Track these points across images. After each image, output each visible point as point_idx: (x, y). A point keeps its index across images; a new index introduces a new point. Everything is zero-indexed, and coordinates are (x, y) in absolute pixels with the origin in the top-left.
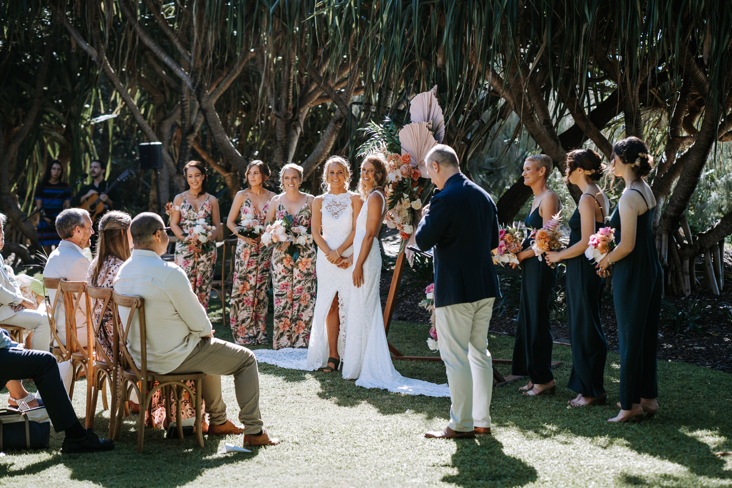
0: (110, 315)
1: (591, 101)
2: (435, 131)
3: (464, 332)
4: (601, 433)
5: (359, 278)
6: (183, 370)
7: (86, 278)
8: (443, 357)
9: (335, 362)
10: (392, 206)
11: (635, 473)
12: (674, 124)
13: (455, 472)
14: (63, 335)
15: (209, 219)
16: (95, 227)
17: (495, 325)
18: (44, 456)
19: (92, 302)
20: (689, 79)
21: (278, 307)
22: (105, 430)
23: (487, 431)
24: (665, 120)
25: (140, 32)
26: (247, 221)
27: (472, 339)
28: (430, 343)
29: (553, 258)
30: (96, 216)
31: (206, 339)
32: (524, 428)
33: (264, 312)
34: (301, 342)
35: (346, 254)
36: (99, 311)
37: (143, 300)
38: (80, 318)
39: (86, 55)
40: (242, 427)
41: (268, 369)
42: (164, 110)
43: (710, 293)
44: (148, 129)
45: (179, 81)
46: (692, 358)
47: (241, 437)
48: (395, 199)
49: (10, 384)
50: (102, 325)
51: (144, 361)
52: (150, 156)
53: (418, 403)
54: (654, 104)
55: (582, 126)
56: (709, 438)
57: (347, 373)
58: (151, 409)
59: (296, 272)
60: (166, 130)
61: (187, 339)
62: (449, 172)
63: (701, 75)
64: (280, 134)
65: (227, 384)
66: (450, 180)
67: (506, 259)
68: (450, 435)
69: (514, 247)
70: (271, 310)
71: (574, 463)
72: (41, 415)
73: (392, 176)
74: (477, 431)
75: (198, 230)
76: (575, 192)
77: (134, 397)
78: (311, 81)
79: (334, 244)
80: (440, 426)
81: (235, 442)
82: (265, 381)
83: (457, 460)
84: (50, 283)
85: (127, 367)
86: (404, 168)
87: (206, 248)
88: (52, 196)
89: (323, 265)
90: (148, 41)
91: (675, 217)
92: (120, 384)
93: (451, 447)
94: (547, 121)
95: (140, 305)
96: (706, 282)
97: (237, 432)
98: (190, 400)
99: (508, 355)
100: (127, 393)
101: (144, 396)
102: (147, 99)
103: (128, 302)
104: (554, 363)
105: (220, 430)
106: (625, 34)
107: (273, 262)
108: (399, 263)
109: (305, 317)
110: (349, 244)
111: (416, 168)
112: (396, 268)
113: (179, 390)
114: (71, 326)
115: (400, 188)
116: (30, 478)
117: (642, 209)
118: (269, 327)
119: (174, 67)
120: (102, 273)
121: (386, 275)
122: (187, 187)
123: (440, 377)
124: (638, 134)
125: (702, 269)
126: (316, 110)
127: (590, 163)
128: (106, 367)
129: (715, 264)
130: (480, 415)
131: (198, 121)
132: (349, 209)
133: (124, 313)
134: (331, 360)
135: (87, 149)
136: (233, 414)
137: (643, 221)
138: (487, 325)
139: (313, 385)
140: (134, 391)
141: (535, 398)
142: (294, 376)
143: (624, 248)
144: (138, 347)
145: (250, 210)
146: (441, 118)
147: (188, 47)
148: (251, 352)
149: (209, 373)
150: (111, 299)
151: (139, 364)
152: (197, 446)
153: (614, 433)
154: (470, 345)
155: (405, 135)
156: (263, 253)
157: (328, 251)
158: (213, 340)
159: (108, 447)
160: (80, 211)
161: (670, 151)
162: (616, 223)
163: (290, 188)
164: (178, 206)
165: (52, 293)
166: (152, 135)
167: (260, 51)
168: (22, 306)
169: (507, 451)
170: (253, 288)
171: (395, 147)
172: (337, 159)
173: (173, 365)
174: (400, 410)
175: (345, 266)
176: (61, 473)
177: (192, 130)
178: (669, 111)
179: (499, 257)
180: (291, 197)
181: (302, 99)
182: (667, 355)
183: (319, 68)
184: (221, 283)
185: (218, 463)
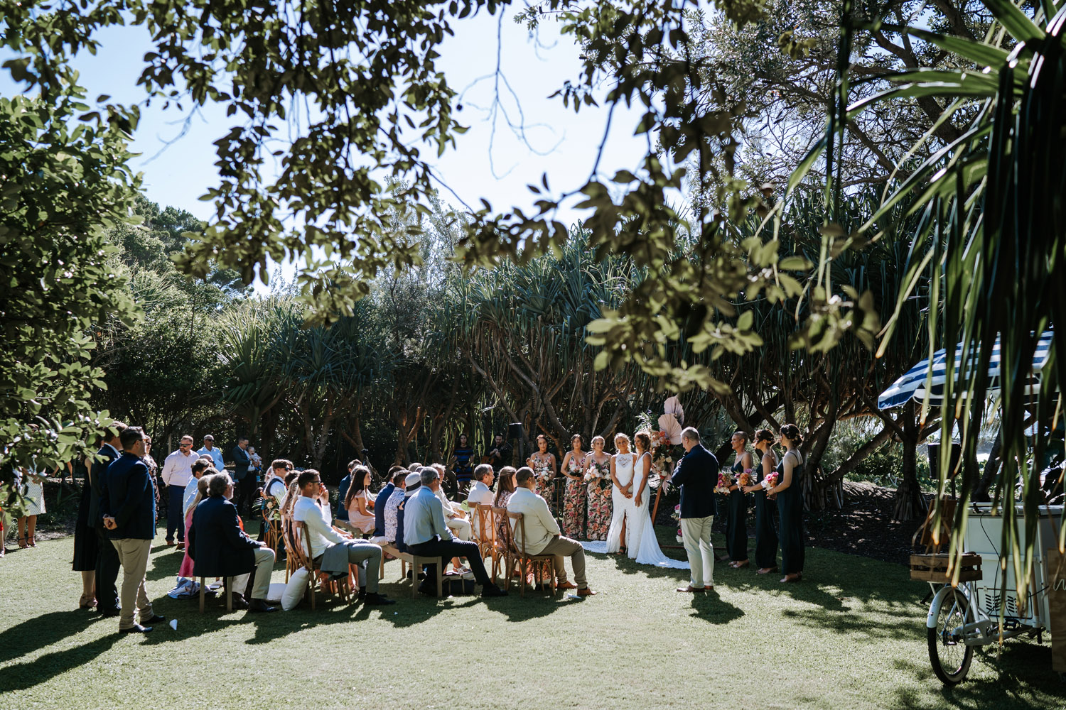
0: (505, 522)
1: (766, 398)
2: (678, 418)
3: (696, 533)
4: (775, 588)
5: (639, 501)
6: (546, 553)
7: (492, 503)
8: (685, 546)
9: (624, 548)
10: (655, 460)
11: (793, 610)
12: (813, 411)
13: (695, 611)
14: (478, 533)
15: (550, 467)
16: (496, 475)
17: (714, 528)
18: (473, 598)
19: (495, 515)
20: (820, 387)
21: (591, 517)
22: (502, 585)
23: (712, 588)
24: (807, 407)
25: (511, 362)
26: (573, 468)
27: (702, 537)
28: (678, 538)
29: (748, 490)
30: (496, 469)
31: (556, 536)
32: (730, 585)
33: (582, 520)
34: (603, 538)
35: (630, 490)
36: (499, 520)
37: (523, 515)
38: (488, 524)
39: (480, 375)
40: (576, 584)
41: (589, 553)
42: (520, 404)
43: (836, 508)
44: (513, 415)
45: (531, 388)
46: (826, 545)
47: (576, 590)
48: (657, 456)
49: (453, 559)
50: (500, 528)
51: (523, 548)
52: (515, 431)
53: (671, 572)
54: (801, 399)
55: (761, 412)
56: (833, 590)
57: (631, 555)
58: (526, 575)
59: (602, 497)
60: (522, 415)
61: (546, 536)
62: (694, 443)
63: (826, 384)
64: (588, 418)
65: (567, 562)
66: (694, 448)
67: (722, 490)
68: (690, 590)
69: (727, 484)
70: (586, 518)
71: (760, 604)
72: (471, 576)
73: (654, 444)
74: (706, 588)
75: (544, 473)
76: (760, 453)
77: (517, 569)
78: (604, 387)
79: (624, 483)
80: (684, 585)
81: (572, 593)
82: (589, 560)
83: (694, 605)
84: (472, 505)
85: (514, 550)
86: (661, 439)
87: (548, 484)
88: (462, 454)
89: (616, 493)
90: (514, 367)
91: (815, 463)
92: (510, 560)
93: (691, 596)
94: (741, 411)
95: (521, 518)
96: (834, 501)
97: (574, 587)
98: (547, 570)
99: (723, 545)
100: (514, 566)
101: (523, 567)
102: (512, 397)
103: (515, 516)
104: (748, 549)
105: (564, 586)
106: (782, 362)
107: (589, 491)
108: (659, 492)
109: (607, 524)
110: (630, 484)
111: (668, 439)
112: (658, 495)
113: (542, 564)
114: (483, 529)
115: (659, 450)
116: (467, 609)
117: (796, 465)
118: (585, 527)
119: (529, 381)
120: (501, 500)
121: (652, 498)
122: (538, 449)
123: (684, 558)
124: (794, 423)
125: (831, 494)
126: (607, 403)
127: (766, 436)
128: (502, 551)
129: (838, 491)
130: (707, 579)
131: (541, 410)
132: (632, 462)
133: (513, 521)
134: (621, 548)
135: (478, 427)
136: (571, 577)
137: (796, 470)
138: (710, 529)
139: (612, 562)
140: (518, 564)
141: (737, 569)
142: (601, 556)
143: (784, 485)
144: (520, 541)
145: (574, 462)
146: (682, 411)
147: (536, 369)
148: (580, 543)
149: (558, 555)
150: (505, 514)
151: (520, 550)
152: (552, 595)
153: (781, 588)
154: (701, 540)
155: (662, 421)
156: (582, 489)
157: (621, 487)
158: (561, 537)
159: (505, 594)
160: (487, 466)
161: (811, 426)
162: (781, 470)
163: (598, 448)
164: (533, 459)
165: (472, 510)
166: (516, 418)
167: (575, 371)
168: (453, 516)
169: (722, 599)
170: (575, 506)
171: (656, 427)
172: (621, 435)
173: (539, 550)
174: (662, 575)
175: (629, 497)
176: (482, 607)
177: (538, 415)
178: (810, 403)
179: (717, 490)
180: (598, 454)
181: (599, 398)
182: (812, 543)
183: (609, 380)
184: (557, 503)
185: (564, 604)
